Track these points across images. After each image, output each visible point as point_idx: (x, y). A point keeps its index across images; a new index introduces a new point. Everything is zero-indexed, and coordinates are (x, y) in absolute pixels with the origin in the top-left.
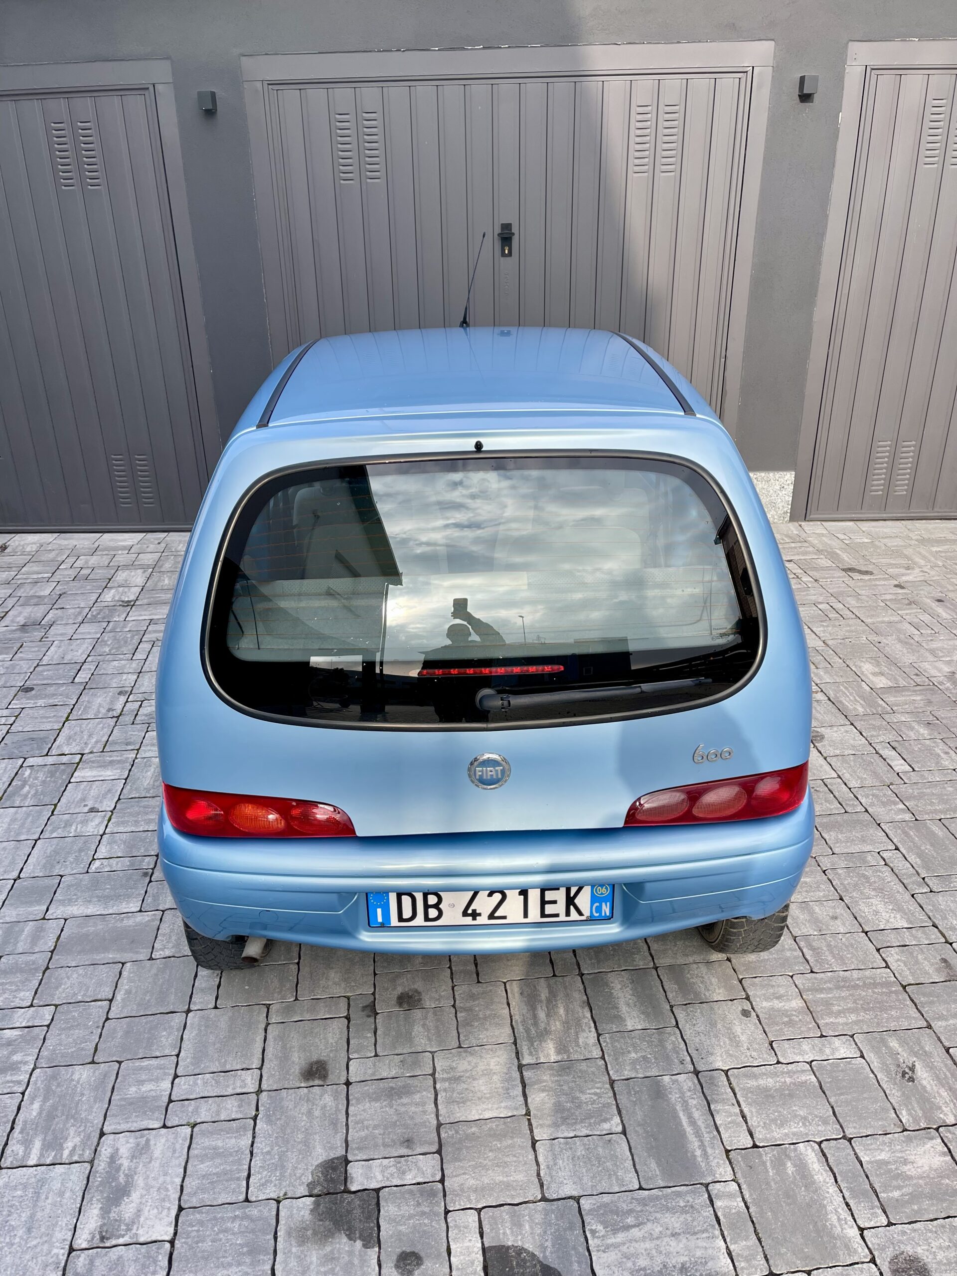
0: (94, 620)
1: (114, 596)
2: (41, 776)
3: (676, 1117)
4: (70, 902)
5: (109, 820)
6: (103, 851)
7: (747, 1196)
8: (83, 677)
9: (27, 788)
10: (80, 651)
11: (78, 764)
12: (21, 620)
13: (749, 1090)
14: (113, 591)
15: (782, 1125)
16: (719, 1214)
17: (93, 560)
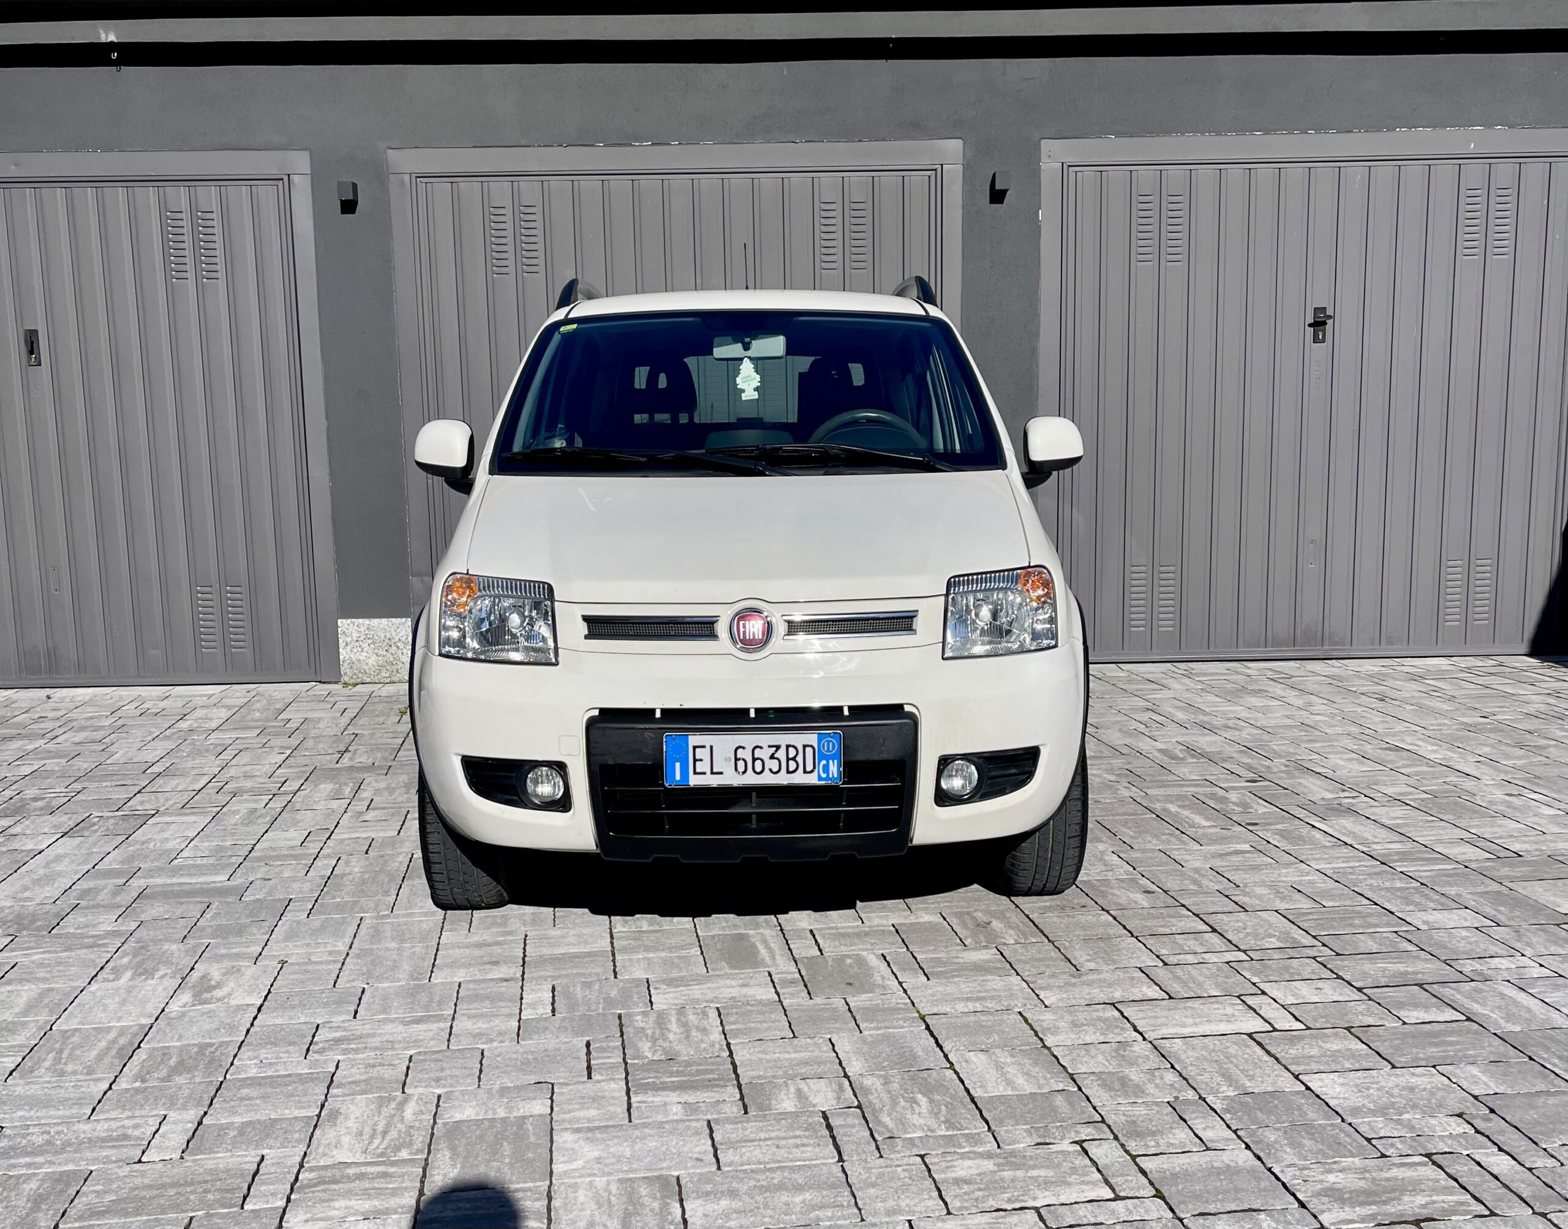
0: (168, 738)
1: (192, 724)
2: (112, 821)
3: (753, 946)
4: (152, 877)
5: (192, 840)
6: (185, 854)
7: (803, 973)
8: (156, 769)
9: (94, 828)
10: (151, 757)
11: (153, 815)
12: (77, 739)
13: (830, 934)
14: (189, 722)
15: (851, 945)
16: (776, 980)
17: (162, 705)
